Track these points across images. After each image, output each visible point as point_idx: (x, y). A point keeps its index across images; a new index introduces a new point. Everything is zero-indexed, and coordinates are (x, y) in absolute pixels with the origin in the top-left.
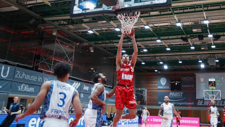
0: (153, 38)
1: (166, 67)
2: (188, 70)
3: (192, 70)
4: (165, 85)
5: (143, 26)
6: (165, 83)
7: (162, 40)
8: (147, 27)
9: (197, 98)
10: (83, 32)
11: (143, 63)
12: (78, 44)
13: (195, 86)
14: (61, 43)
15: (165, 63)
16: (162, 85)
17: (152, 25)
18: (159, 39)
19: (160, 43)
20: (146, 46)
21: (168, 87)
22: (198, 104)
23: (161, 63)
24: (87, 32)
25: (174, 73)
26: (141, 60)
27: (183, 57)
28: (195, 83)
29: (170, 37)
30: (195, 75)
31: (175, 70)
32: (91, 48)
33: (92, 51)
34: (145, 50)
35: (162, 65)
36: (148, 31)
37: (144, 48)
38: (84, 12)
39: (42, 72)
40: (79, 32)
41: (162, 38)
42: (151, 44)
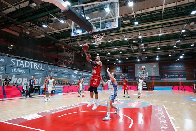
0: (113, 47)
1: (120, 62)
2: (131, 62)
3: (133, 62)
4: (119, 71)
5: (107, 41)
6: (120, 69)
7: (117, 48)
8: (109, 41)
9: (136, 76)
10: (77, 46)
11: (108, 60)
12: (75, 52)
13: (135, 71)
14: (67, 52)
15: (119, 59)
16: (118, 71)
17: (112, 40)
18: (116, 47)
19: (116, 49)
20: (109, 51)
21: (121, 72)
22: (136, 79)
23: (117, 60)
24: (79, 46)
25: (124, 64)
26: (107, 59)
27: (129, 56)
28: (135, 69)
29: (122, 46)
30: (135, 65)
31: (124, 63)
32: (82, 54)
33: (82, 55)
34: (109, 54)
35: (118, 61)
36: (110, 43)
37: (108, 52)
38: (76, 35)
39: (59, 66)
40: (75, 46)
41: (117, 47)
42: (112, 50)
